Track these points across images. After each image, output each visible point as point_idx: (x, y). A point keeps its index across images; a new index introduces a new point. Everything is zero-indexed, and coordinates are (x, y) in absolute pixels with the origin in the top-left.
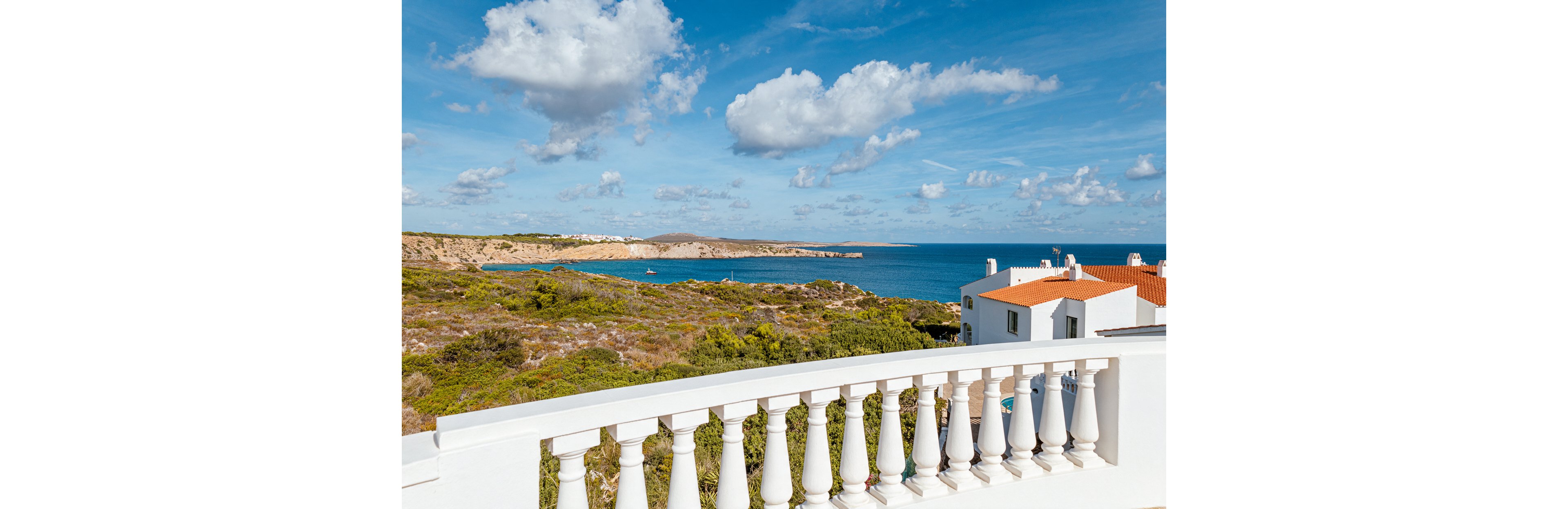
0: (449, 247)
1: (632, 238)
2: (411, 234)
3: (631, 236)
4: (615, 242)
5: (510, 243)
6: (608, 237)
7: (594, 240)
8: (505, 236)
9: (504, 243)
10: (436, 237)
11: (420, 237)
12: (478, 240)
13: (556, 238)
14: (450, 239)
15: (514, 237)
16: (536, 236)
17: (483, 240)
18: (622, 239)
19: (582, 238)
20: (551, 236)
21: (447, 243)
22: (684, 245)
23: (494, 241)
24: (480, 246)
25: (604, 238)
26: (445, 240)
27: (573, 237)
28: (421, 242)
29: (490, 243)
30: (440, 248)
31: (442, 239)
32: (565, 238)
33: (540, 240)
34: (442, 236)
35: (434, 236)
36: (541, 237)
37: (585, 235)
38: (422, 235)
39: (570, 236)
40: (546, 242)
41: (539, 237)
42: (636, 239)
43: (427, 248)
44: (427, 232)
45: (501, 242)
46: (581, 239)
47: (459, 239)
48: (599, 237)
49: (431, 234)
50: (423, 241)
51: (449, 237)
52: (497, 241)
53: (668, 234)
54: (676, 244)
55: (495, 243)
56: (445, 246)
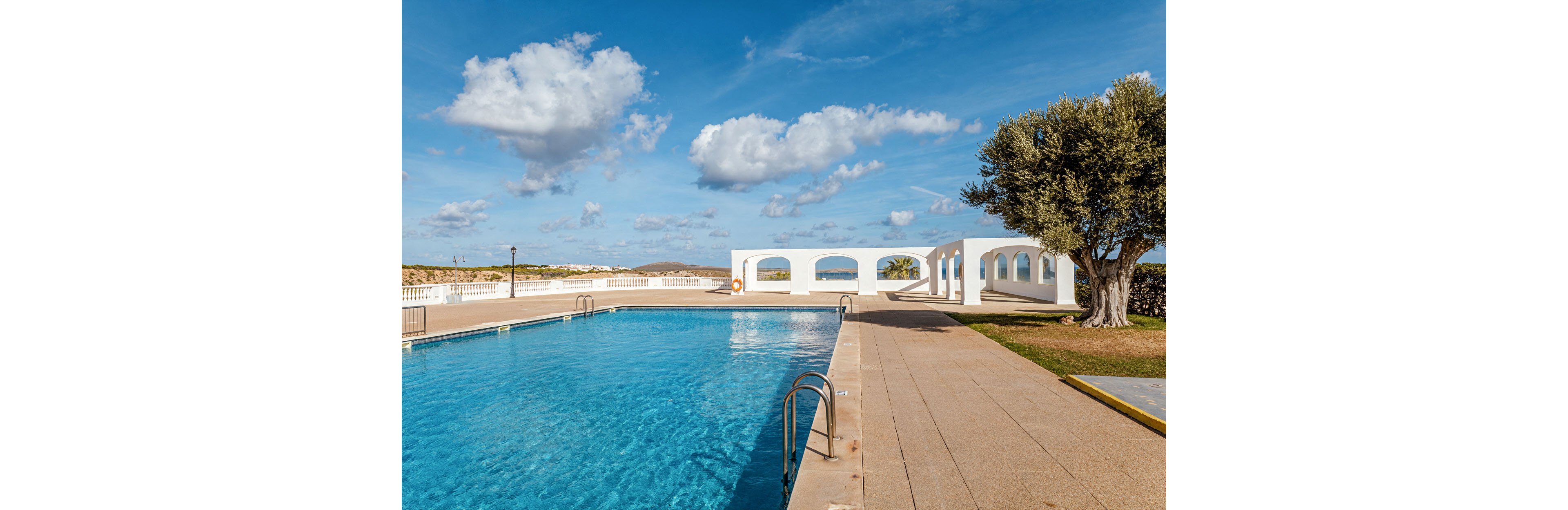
0: (441, 278)
1: (620, 268)
2: (408, 268)
3: (619, 266)
4: (602, 272)
5: (500, 274)
6: (596, 267)
7: (582, 270)
8: (494, 268)
9: (494, 274)
10: (427, 269)
11: (412, 270)
12: (468, 272)
13: (544, 268)
14: (441, 271)
15: (502, 268)
16: (525, 267)
17: (474, 272)
18: (609, 269)
19: (570, 268)
20: (539, 267)
21: (439, 275)
22: (671, 274)
23: (484, 272)
24: (470, 277)
25: (592, 268)
26: (437, 272)
27: (562, 267)
28: (413, 274)
29: (480, 274)
30: (432, 279)
31: (433, 272)
32: (553, 268)
33: (529, 271)
34: (434, 269)
35: (426, 268)
36: (530, 268)
37: (574, 265)
38: (414, 268)
39: (558, 267)
40: (535, 273)
41: (528, 268)
42: (624, 268)
43: (419, 280)
44: (419, 265)
45: (491, 273)
46: (569, 270)
47: (450, 271)
48: (587, 267)
49: (423, 266)
50: (415, 273)
51: (440, 269)
52: (487, 272)
53: (656, 263)
54: (662, 273)
55: (485, 274)
56: (436, 278)
